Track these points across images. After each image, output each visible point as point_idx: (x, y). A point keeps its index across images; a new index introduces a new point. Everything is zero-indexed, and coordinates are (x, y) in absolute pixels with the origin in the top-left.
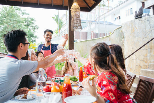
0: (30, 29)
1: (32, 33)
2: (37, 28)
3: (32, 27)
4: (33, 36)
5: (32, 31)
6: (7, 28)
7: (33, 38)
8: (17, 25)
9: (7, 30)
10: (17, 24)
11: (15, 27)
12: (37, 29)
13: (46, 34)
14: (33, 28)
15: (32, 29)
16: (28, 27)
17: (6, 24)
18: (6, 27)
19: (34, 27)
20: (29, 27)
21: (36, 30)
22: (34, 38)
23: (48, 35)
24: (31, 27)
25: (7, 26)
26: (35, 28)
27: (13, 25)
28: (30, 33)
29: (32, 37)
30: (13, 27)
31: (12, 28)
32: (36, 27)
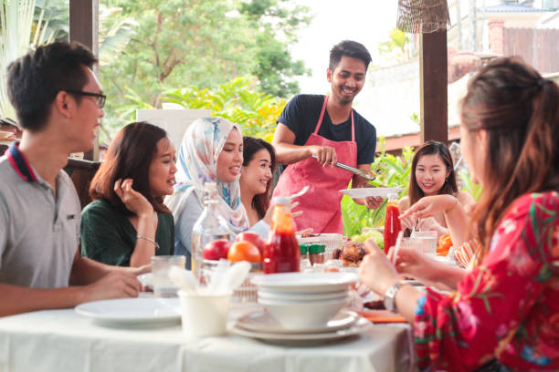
0: (268, 26)
1: (278, 48)
2: (306, 21)
3: (281, 14)
4: (287, 65)
5: (280, 37)
6: (156, 29)
7: (283, 77)
8: (202, 12)
9: (156, 38)
10: (202, 8)
11: (190, 22)
12: (305, 24)
13: (338, 70)
14: (283, 20)
15: (281, 24)
16: (256, 19)
17: (151, 8)
18: (151, 25)
19: (289, 18)
20: (265, 19)
21: (301, 29)
22: (289, 75)
23: (345, 75)
24: (274, 15)
25: (156, 17)
26: (294, 22)
27: (183, 12)
28: (270, 49)
29: (280, 68)
30: (184, 23)
31: (181, 25)
32: (300, 16)
